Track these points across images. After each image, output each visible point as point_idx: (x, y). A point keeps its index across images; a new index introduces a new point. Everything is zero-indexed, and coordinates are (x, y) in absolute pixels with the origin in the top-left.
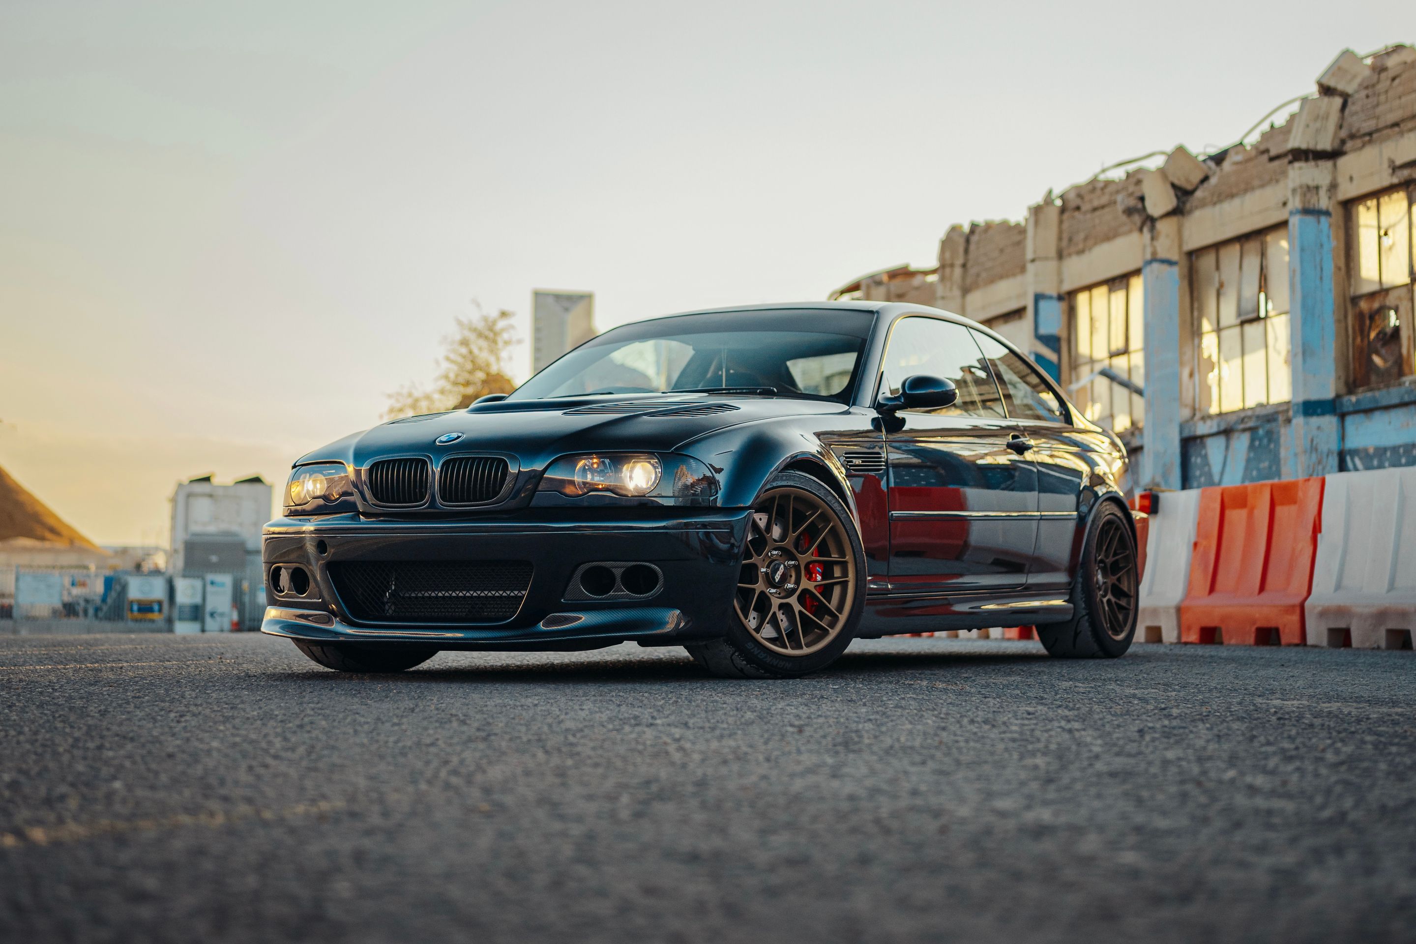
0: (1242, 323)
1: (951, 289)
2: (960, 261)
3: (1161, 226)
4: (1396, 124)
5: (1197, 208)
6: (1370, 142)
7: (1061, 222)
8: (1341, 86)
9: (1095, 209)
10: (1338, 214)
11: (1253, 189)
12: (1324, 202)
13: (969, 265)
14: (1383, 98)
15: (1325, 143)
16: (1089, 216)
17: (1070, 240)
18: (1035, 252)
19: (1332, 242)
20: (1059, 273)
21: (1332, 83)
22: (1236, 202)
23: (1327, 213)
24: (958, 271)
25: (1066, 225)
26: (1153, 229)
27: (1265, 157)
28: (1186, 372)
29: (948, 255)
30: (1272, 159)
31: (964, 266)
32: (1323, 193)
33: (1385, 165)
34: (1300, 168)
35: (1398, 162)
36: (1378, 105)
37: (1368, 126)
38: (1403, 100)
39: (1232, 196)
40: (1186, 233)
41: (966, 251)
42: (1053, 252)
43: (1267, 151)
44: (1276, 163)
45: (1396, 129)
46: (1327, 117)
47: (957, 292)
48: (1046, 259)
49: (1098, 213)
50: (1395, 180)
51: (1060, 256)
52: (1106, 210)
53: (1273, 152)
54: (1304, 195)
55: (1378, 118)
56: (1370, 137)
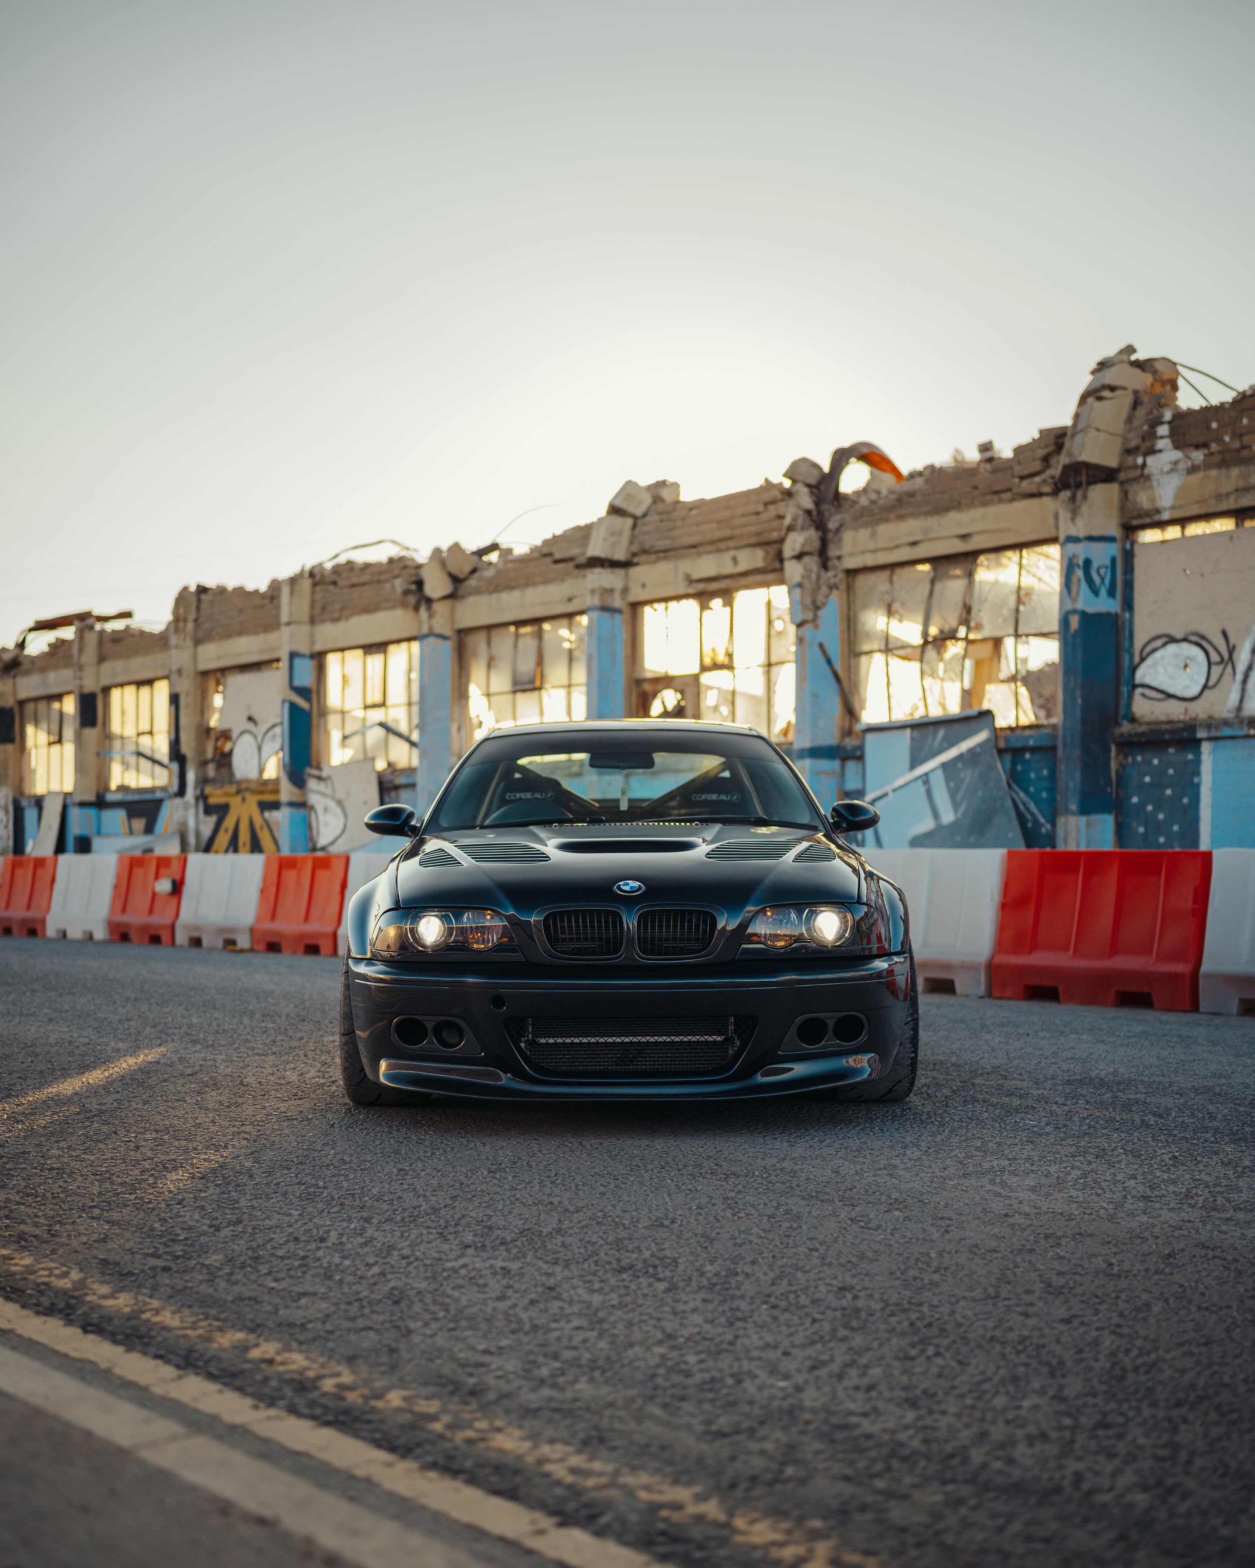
0: (515, 692)
1: (184, 639)
2: (192, 616)
3: (437, 607)
4: (694, 546)
5: (470, 594)
6: (665, 558)
7: (313, 593)
8: (631, 509)
9: (353, 586)
10: (627, 611)
11: (534, 584)
12: (618, 603)
13: (200, 621)
14: (679, 523)
15: (620, 555)
16: (346, 591)
17: (324, 609)
18: (291, 616)
19: (623, 635)
20: (312, 635)
21: (623, 505)
22: (516, 594)
23: (619, 611)
24: (190, 626)
25: (318, 596)
26: (429, 608)
27: (549, 560)
28: (454, 727)
29: (181, 610)
30: (557, 562)
31: (196, 620)
32: (617, 595)
33: (681, 577)
34: (600, 573)
35: (695, 576)
36: (673, 529)
37: (662, 544)
38: (702, 527)
39: (511, 588)
40: (458, 614)
41: (198, 608)
42: (306, 617)
43: (550, 555)
44: (561, 566)
45: (694, 550)
46: (620, 533)
47: (189, 643)
48: (300, 623)
49: (355, 589)
50: (691, 591)
51: (313, 621)
52: (366, 587)
53: (558, 556)
54: (602, 595)
55: (673, 539)
56: (666, 553)
